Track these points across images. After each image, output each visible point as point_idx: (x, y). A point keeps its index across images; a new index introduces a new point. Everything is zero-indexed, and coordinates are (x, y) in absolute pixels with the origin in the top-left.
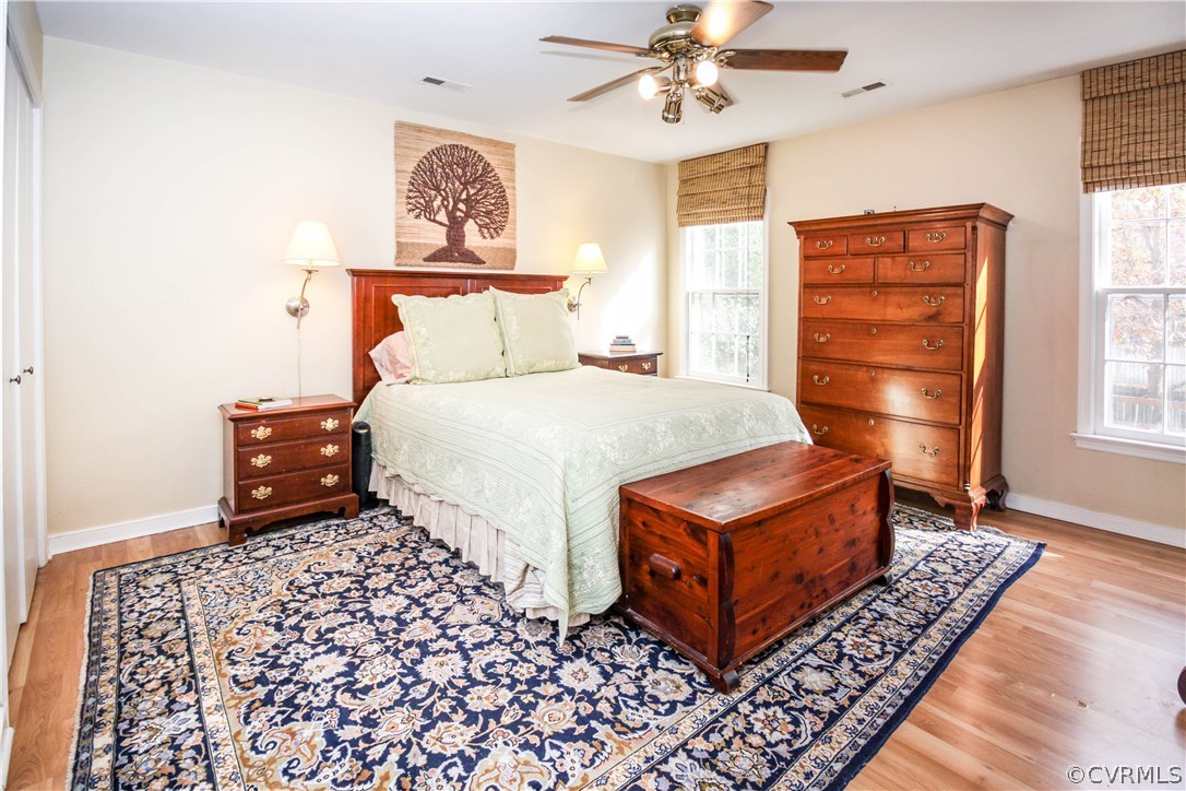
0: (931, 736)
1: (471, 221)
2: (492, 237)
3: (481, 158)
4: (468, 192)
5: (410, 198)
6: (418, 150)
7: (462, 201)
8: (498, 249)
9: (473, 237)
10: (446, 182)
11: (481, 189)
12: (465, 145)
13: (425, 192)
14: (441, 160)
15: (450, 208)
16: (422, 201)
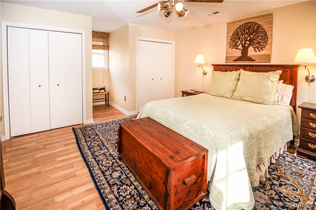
0: (87, 189)
1: (251, 47)
2: (259, 51)
3: (256, 24)
4: (250, 37)
5: (230, 43)
6: (233, 29)
7: (248, 41)
8: (262, 55)
9: (251, 52)
10: (242, 36)
11: (255, 35)
12: (249, 21)
13: (235, 41)
14: (241, 30)
15: (243, 44)
16: (234, 43)
